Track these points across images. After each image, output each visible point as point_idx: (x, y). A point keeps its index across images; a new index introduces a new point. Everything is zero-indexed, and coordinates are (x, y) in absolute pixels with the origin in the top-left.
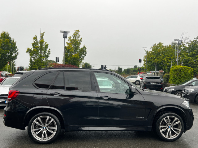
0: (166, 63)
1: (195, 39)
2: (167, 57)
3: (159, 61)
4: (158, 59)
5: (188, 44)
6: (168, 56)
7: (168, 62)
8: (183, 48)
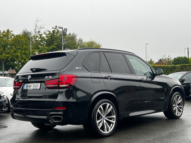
0: (20, 59)
1: (54, 29)
2: (20, 51)
3: (8, 57)
4: (6, 53)
5: (46, 34)
6: (22, 50)
7: (22, 59)
8: (40, 39)
